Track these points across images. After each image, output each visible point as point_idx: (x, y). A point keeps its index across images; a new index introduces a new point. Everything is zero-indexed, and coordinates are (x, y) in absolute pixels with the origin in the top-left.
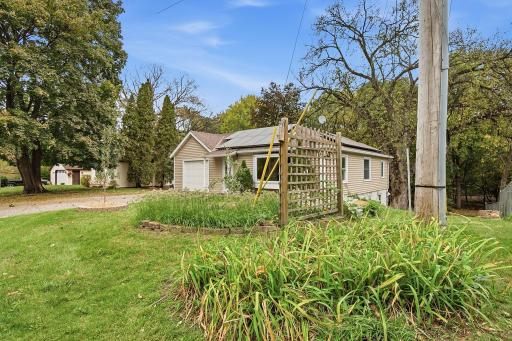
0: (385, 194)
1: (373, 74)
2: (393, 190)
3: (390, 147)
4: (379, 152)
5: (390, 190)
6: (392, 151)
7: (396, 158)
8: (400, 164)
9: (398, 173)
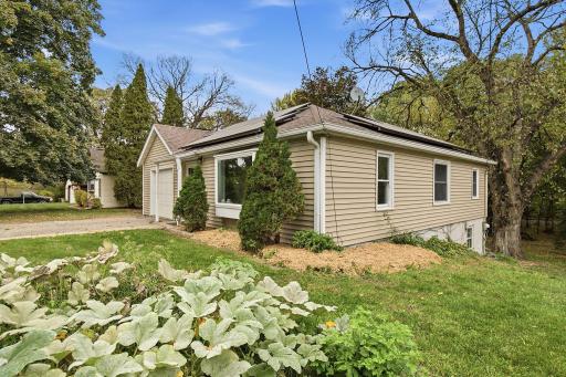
0: (479, 227)
1: (462, 30)
2: (496, 217)
3: (489, 145)
4: (470, 152)
5: (489, 219)
6: (494, 152)
7: (501, 164)
8: (509, 175)
9: (506, 190)
